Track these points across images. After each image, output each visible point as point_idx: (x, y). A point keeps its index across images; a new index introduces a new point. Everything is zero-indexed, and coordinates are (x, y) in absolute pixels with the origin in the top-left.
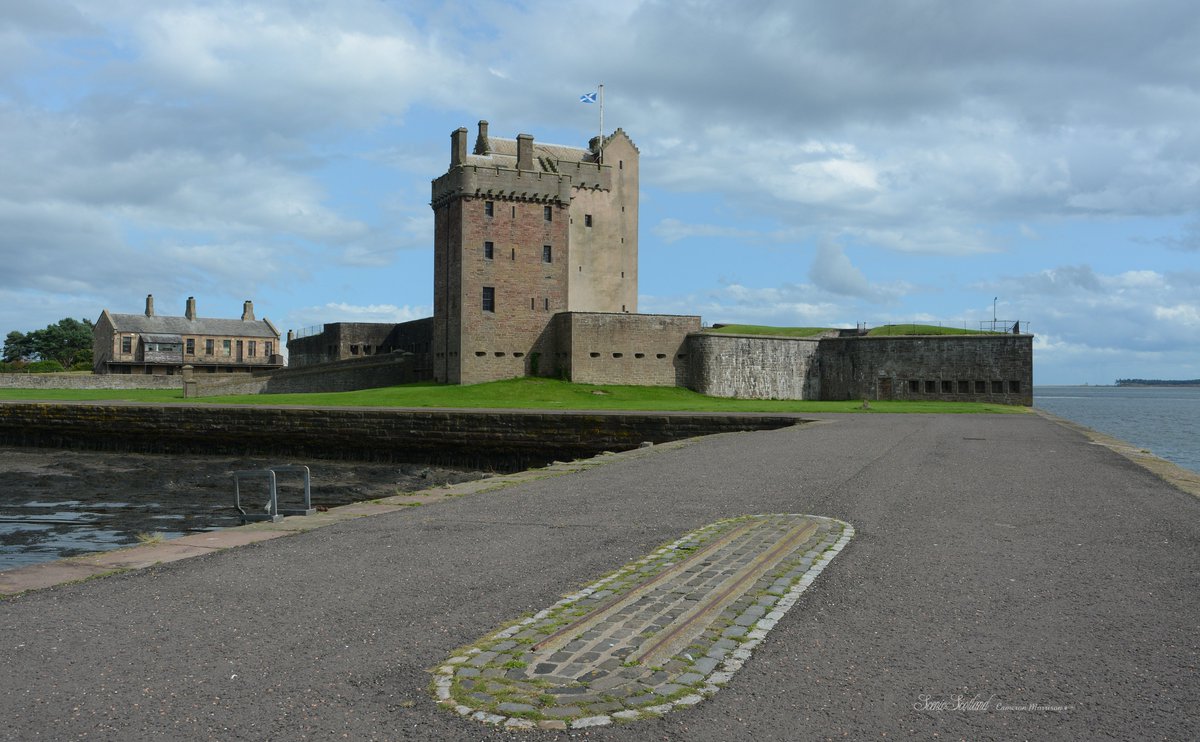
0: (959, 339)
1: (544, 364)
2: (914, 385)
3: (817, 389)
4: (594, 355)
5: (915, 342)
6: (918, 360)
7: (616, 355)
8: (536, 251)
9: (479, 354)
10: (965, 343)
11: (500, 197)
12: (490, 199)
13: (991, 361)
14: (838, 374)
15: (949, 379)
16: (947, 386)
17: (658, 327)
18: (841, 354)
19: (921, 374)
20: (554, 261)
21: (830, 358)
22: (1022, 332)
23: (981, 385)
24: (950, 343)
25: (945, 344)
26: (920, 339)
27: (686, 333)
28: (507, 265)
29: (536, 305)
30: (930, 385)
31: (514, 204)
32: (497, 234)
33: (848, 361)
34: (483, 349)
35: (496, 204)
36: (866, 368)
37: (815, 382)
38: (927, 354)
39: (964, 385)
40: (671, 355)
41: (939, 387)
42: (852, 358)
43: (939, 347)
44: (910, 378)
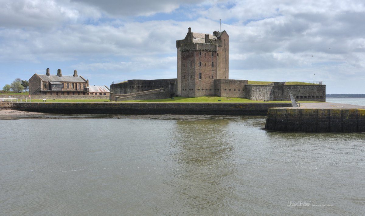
0: (309, 86)
1: (212, 92)
2: (297, 97)
3: (273, 98)
4: (225, 90)
5: (298, 87)
6: (299, 91)
7: (230, 90)
8: (210, 64)
9: (198, 90)
10: (310, 87)
11: (203, 51)
12: (200, 51)
13: (316, 91)
14: (278, 94)
15: (306, 95)
16: (305, 97)
17: (239, 83)
18: (279, 89)
19: (299, 94)
20: (214, 66)
21: (276, 90)
22: (323, 84)
23: (313, 97)
24: (306, 87)
25: (305, 87)
26: (299, 86)
27: (245, 84)
28: (204, 67)
29: (210, 78)
30: (301, 97)
31: (206, 52)
32: (202, 60)
33: (281, 91)
34: (199, 88)
35: (202, 52)
36: (286, 93)
37: (272, 96)
38: (300, 89)
39: (309, 97)
40: (241, 90)
41: (303, 97)
42: (282, 90)
43: (304, 88)
44: (297, 95)
